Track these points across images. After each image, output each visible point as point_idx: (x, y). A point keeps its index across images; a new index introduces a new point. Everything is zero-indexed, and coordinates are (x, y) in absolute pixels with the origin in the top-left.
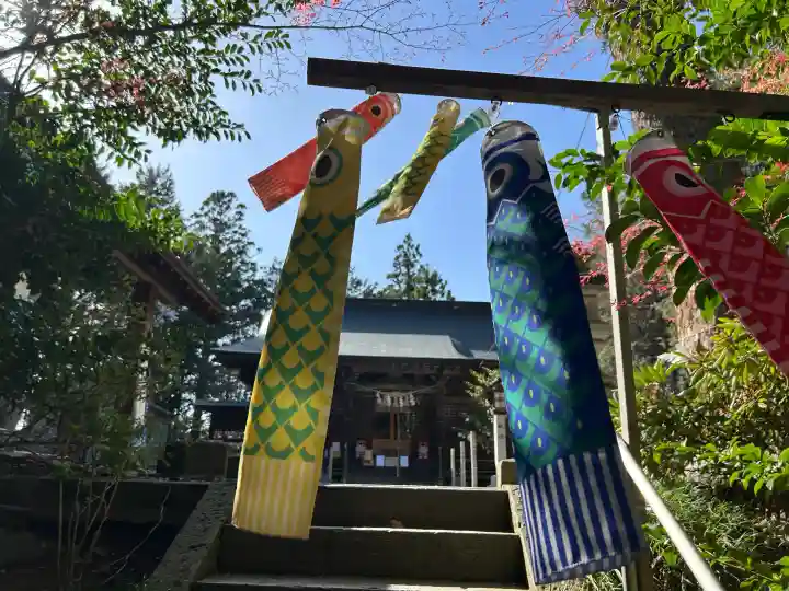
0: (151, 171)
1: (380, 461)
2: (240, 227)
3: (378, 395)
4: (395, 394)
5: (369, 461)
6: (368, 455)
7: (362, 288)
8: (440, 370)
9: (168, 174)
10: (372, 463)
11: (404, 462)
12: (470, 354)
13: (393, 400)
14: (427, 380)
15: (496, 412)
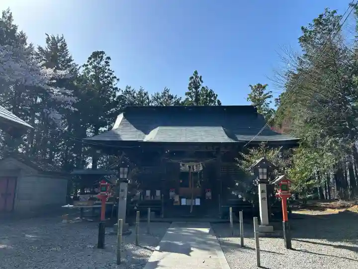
0: (54, 38)
1: (184, 202)
2: (109, 70)
3: (181, 165)
4: (191, 164)
5: (177, 202)
6: (177, 199)
7: (174, 100)
8: (218, 149)
9: (63, 40)
10: (179, 204)
11: (198, 202)
12: (235, 139)
13: (190, 167)
14: (210, 155)
15: (259, 182)
